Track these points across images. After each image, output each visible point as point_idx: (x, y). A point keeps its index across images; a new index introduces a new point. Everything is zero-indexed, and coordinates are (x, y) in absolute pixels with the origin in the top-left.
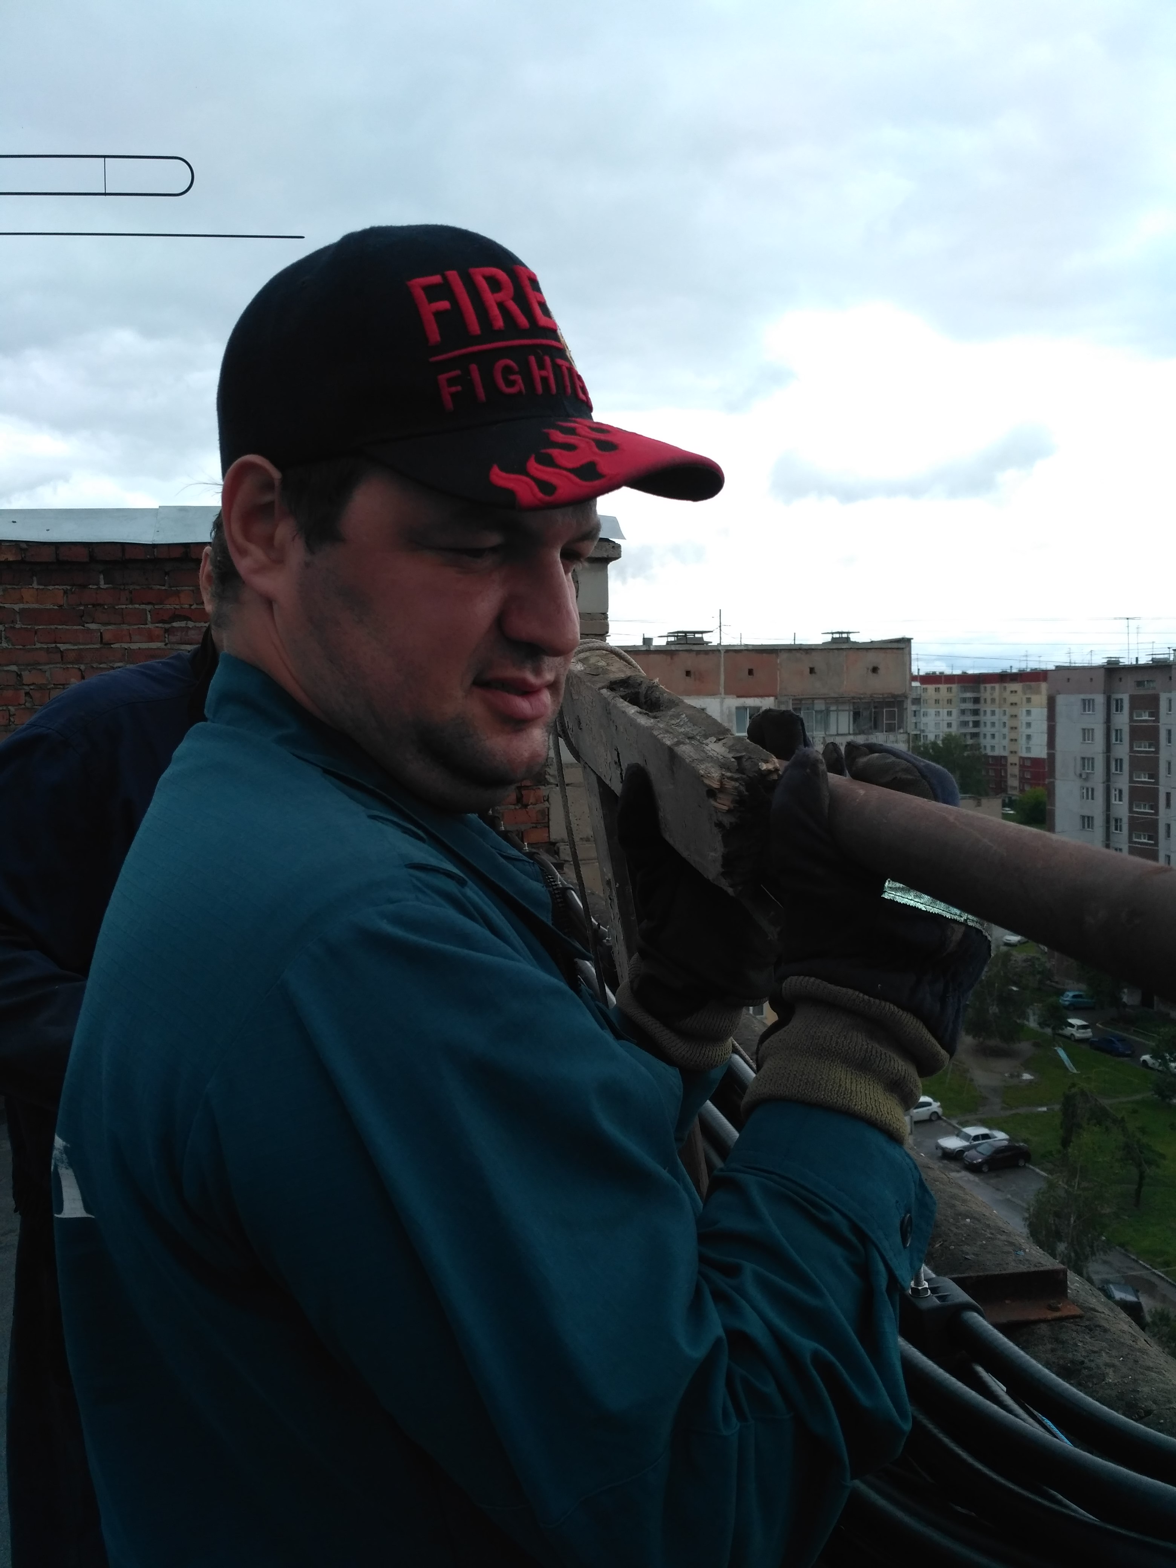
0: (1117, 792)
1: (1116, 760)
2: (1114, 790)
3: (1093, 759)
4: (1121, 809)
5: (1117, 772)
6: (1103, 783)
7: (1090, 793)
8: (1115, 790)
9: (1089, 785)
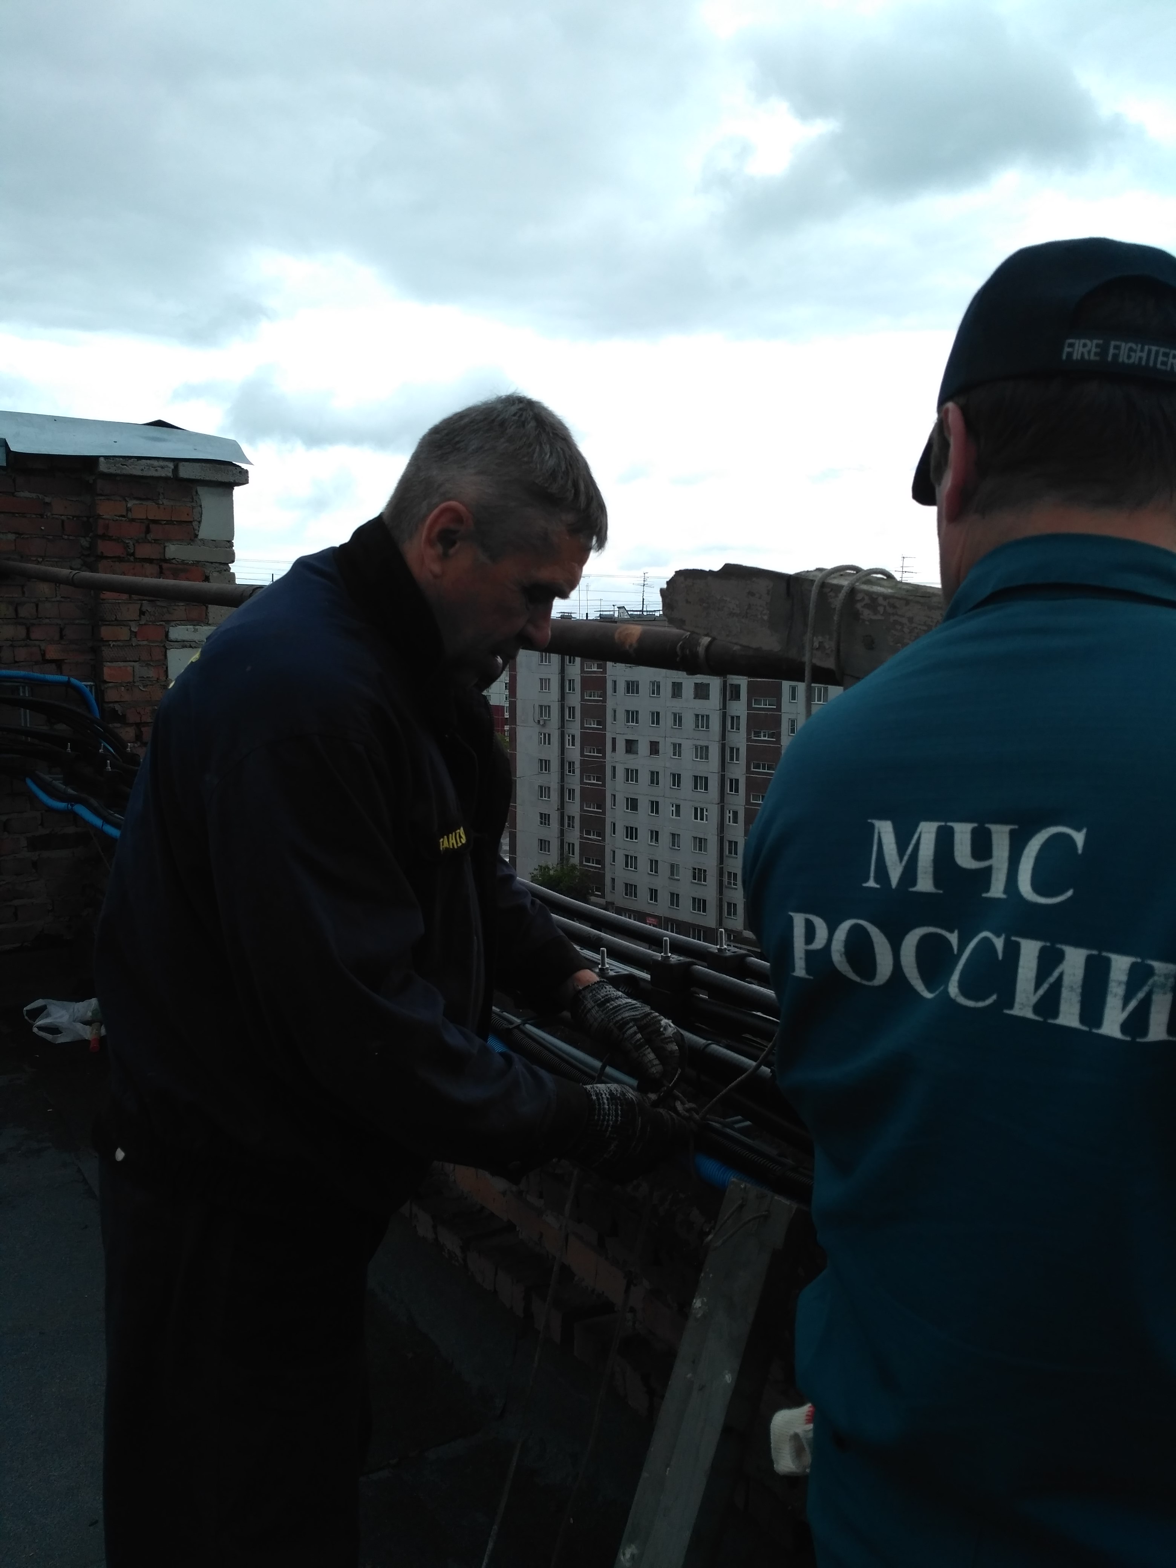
0: (570, 738)
1: (570, 708)
2: (567, 736)
3: (549, 707)
4: (574, 753)
5: (570, 719)
6: (559, 729)
7: (546, 739)
8: (569, 736)
9: (546, 731)
